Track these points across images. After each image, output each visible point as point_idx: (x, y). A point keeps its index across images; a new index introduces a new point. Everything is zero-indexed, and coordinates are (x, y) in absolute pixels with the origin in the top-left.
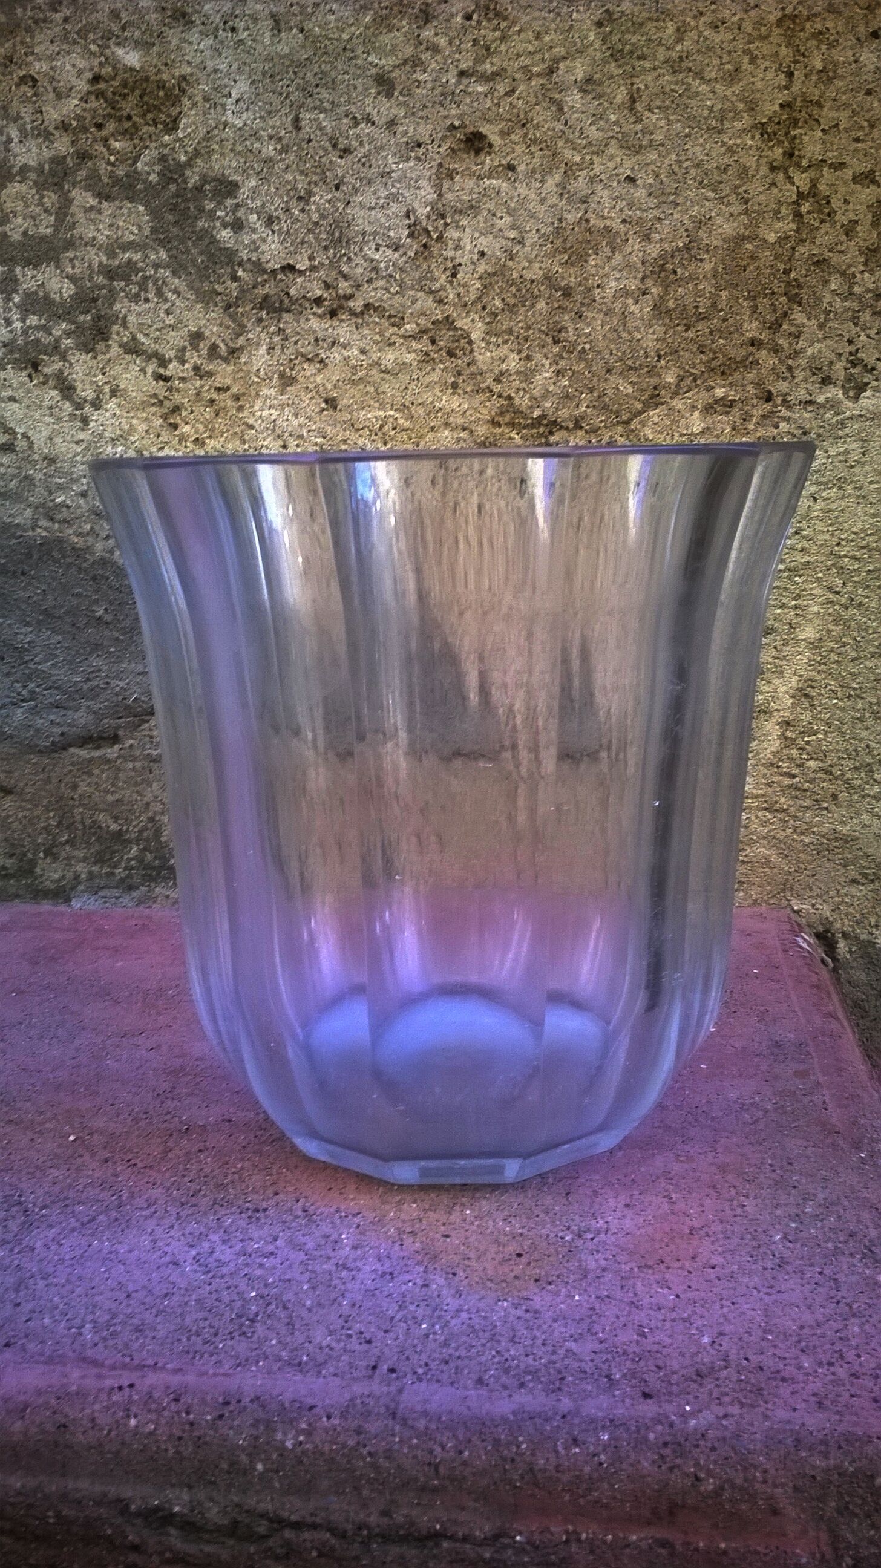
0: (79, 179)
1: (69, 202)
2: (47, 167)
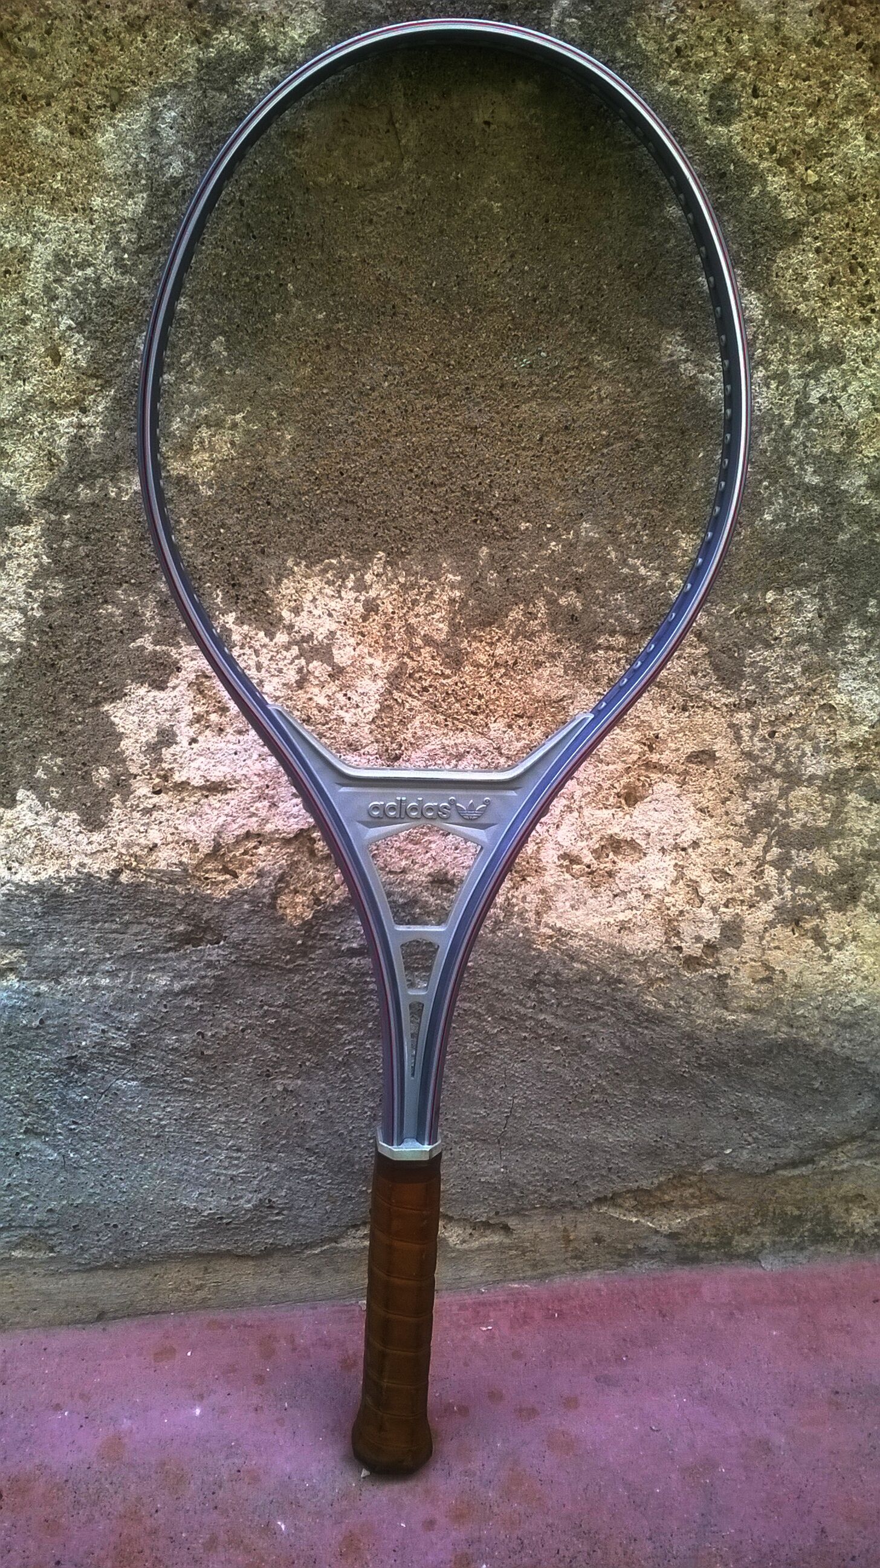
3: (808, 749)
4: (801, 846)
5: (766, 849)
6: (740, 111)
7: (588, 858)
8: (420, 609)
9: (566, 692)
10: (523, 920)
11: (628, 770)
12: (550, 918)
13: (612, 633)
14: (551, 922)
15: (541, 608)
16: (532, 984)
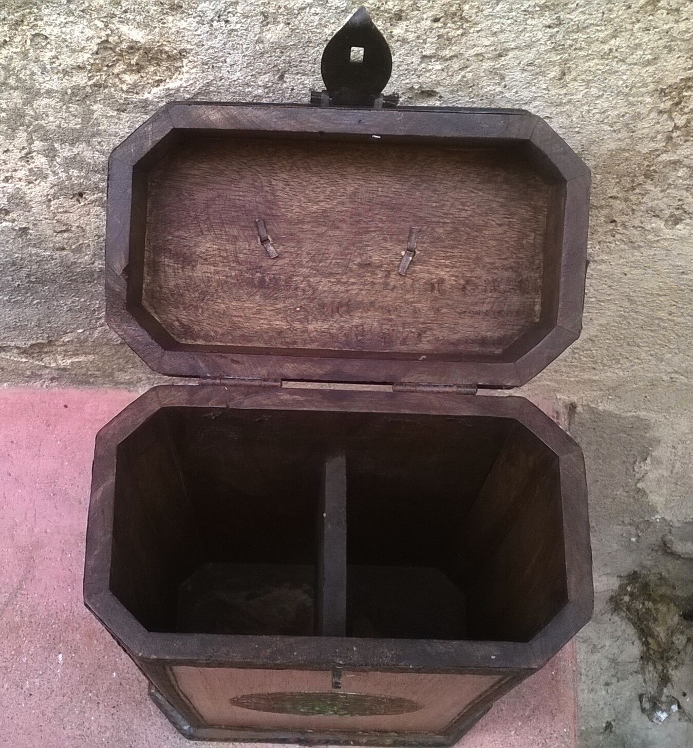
0: (98, 99)
1: (93, 112)
2: (69, 91)
3: (36, 69)
4: (63, 142)
5: (30, 141)
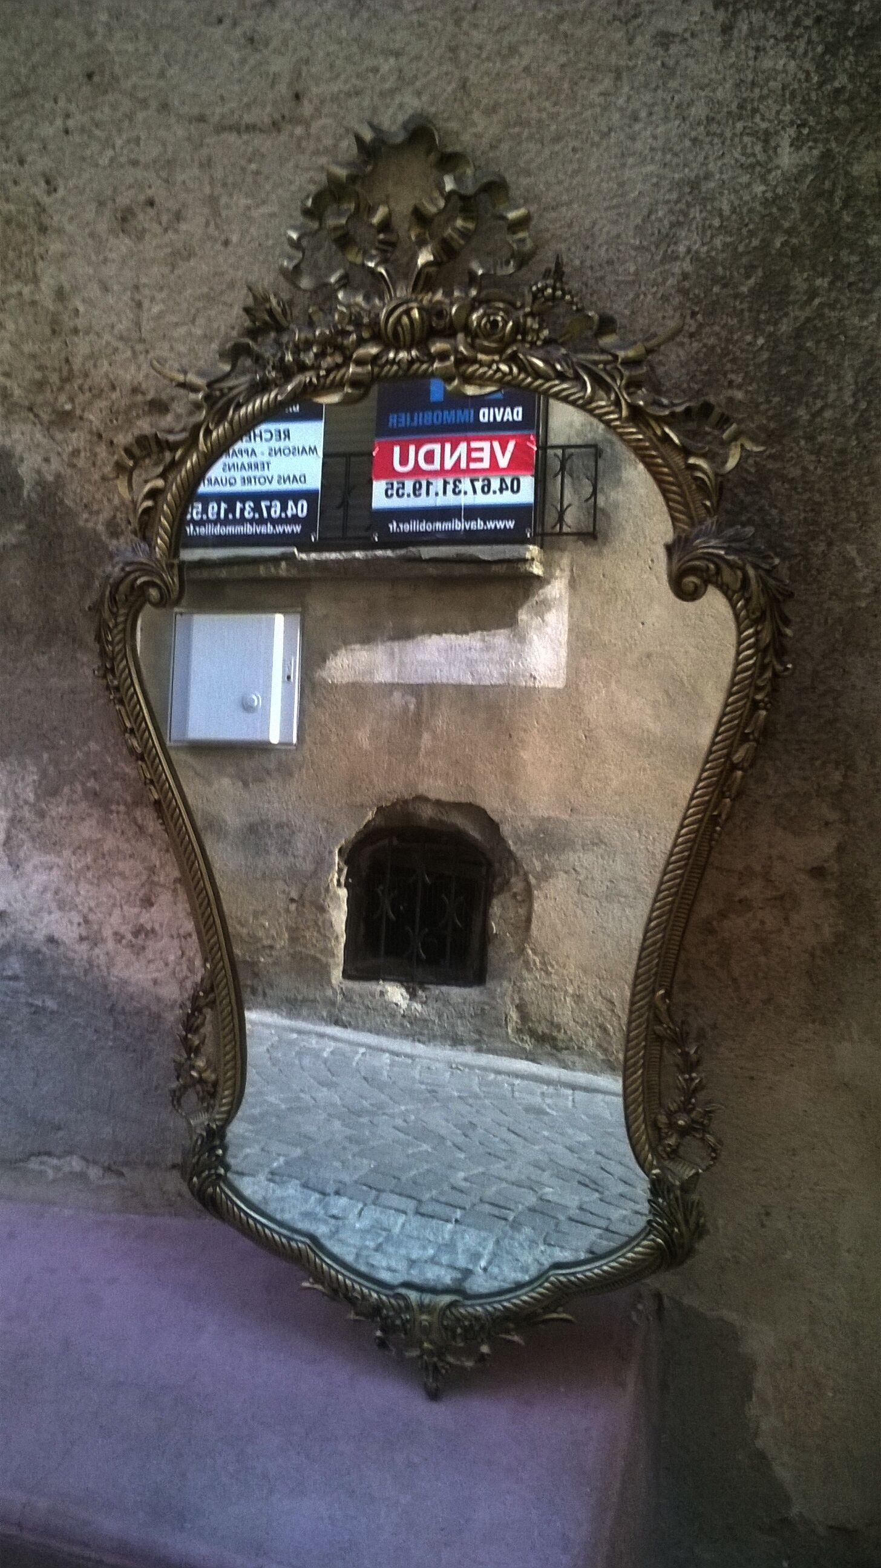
6: (122, 533)
7: (129, 936)
8: (20, 784)
9: (99, 836)
10: (101, 971)
11: (143, 885)
12: (115, 971)
13: (118, 804)
14: (116, 973)
15: (79, 788)
16: (112, 1010)
